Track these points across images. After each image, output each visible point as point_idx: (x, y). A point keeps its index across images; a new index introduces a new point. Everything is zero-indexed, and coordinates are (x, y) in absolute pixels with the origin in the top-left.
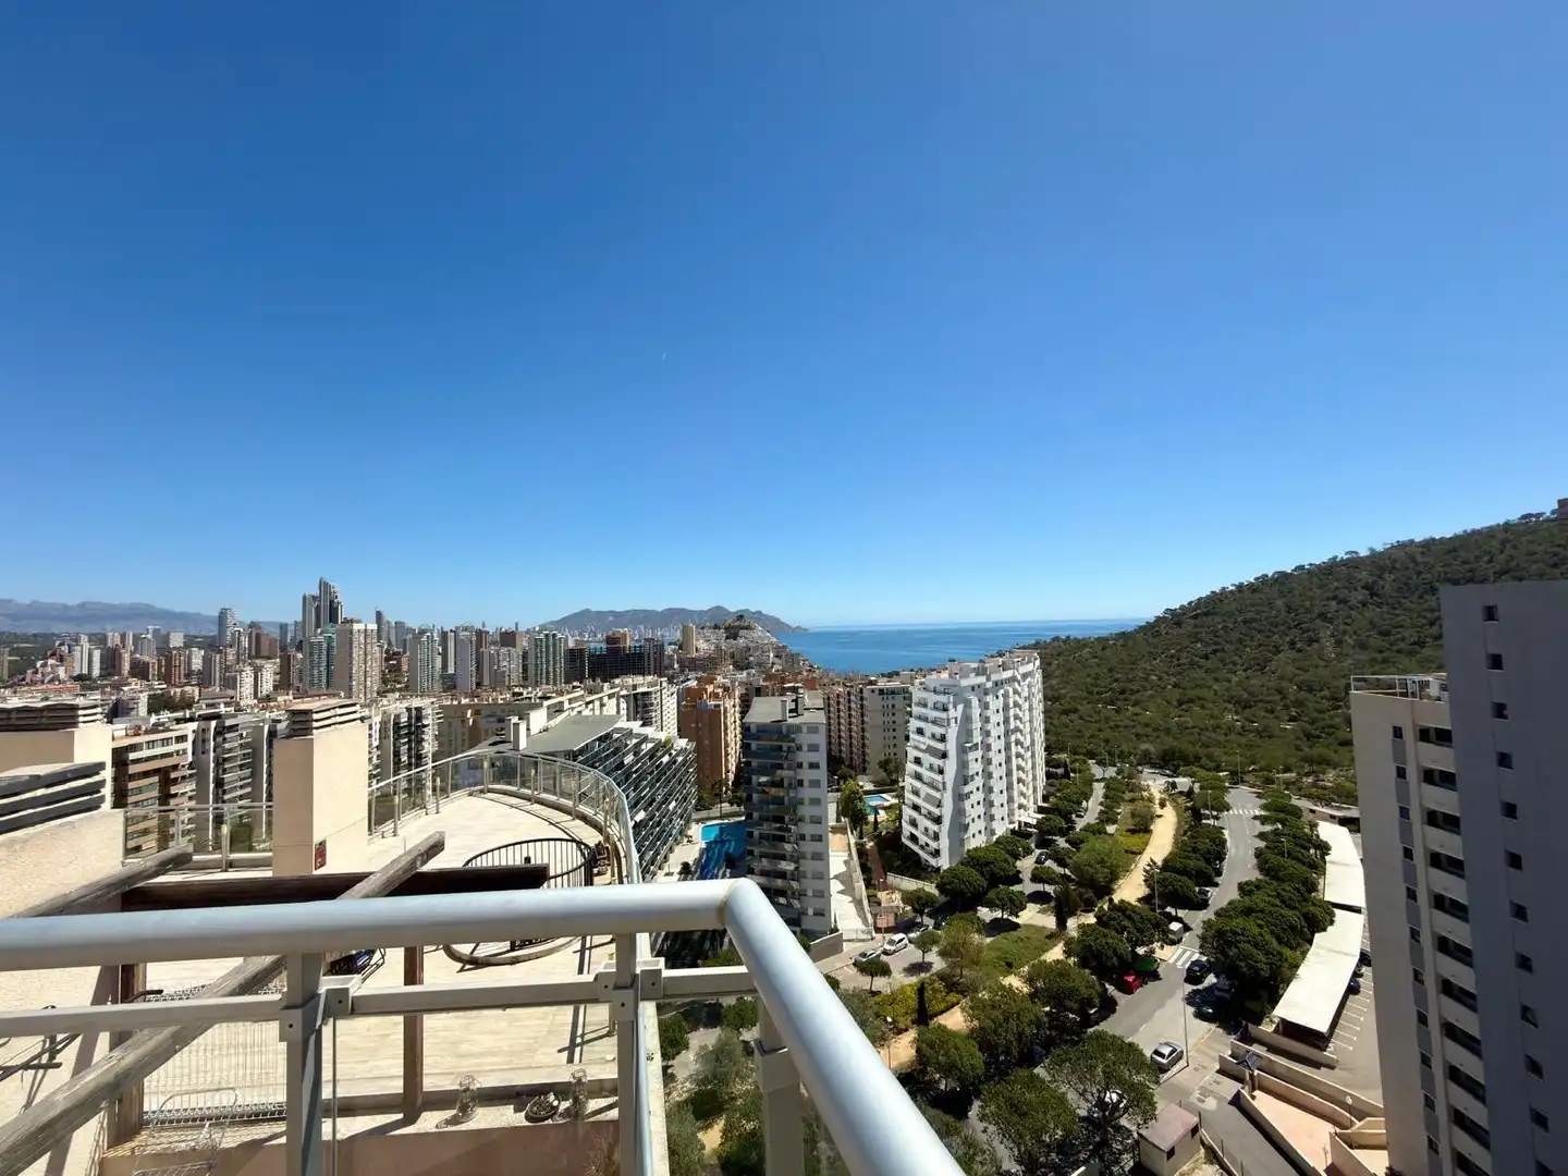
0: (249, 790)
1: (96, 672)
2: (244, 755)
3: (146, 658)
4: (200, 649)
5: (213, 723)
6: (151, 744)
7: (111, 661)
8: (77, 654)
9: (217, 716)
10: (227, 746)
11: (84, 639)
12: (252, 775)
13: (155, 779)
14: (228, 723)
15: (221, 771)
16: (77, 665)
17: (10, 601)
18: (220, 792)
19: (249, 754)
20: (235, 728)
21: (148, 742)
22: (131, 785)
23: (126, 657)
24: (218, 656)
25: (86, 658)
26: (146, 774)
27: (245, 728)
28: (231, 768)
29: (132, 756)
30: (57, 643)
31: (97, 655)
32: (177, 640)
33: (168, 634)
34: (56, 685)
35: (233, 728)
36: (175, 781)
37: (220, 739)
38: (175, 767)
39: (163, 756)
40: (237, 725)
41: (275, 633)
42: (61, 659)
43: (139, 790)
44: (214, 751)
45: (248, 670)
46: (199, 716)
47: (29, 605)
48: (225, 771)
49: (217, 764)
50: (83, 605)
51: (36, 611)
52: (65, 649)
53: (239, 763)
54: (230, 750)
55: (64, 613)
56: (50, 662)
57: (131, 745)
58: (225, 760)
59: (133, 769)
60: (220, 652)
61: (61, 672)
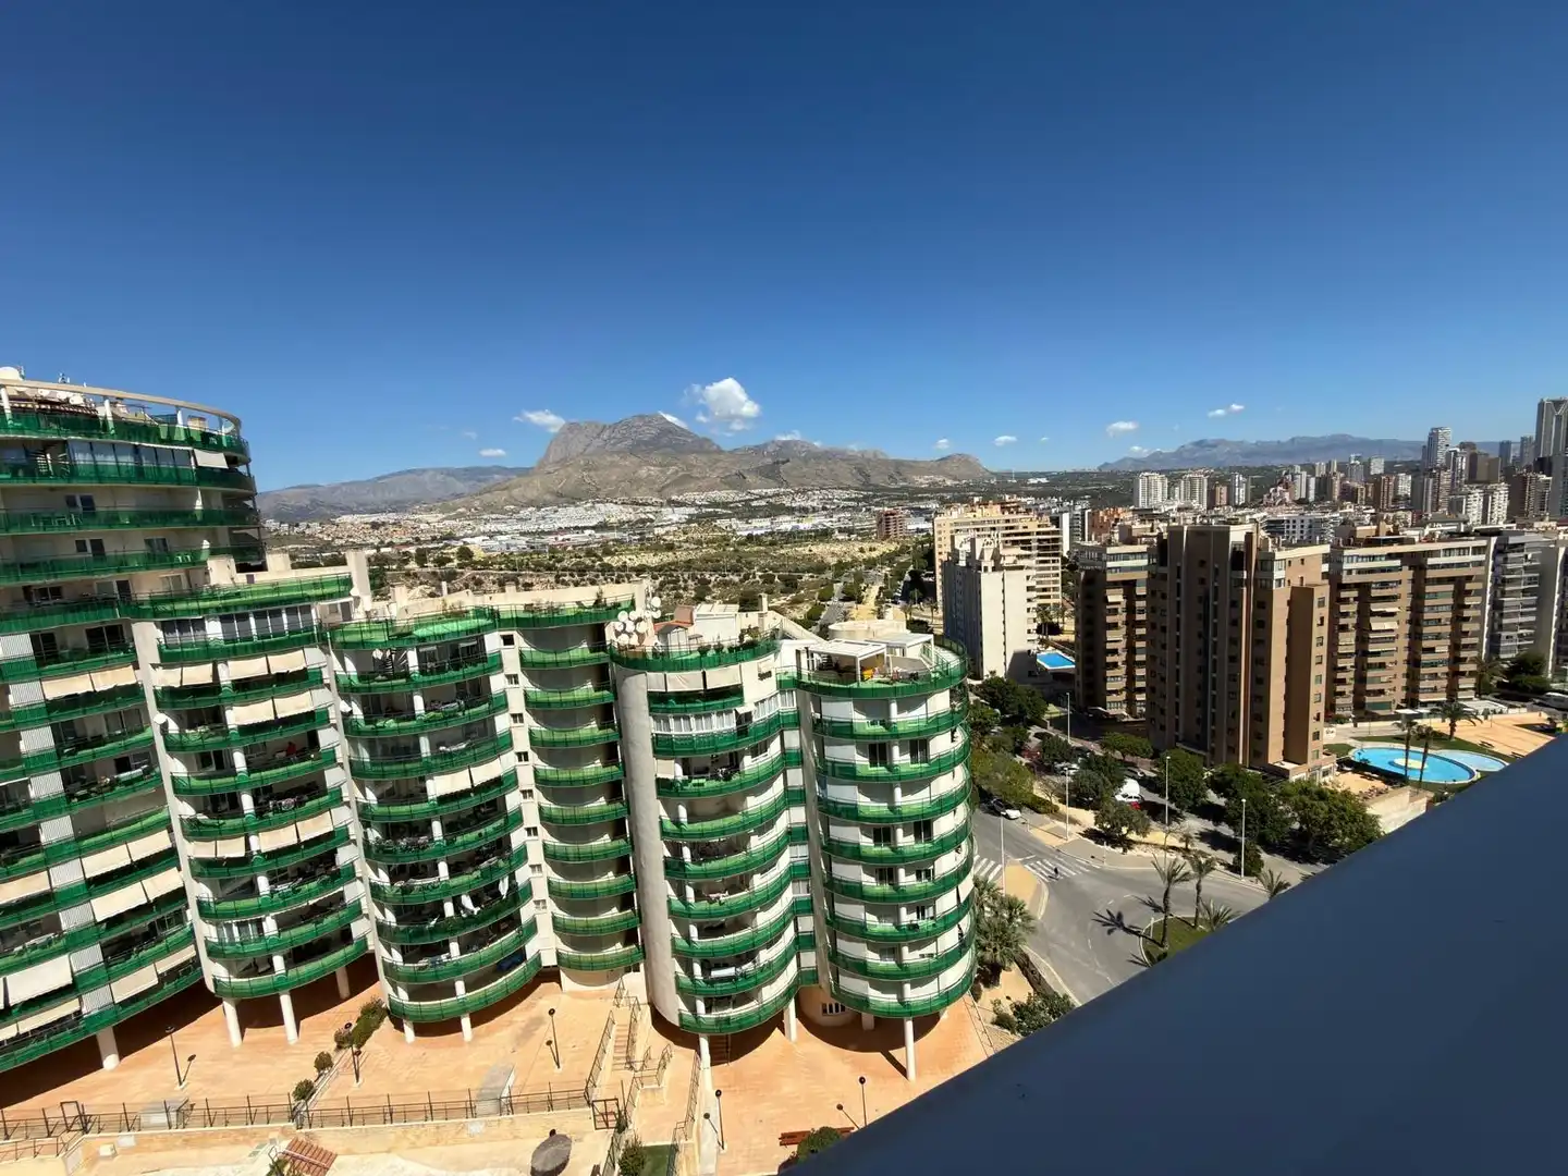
0: (1533, 619)
1: (1312, 497)
2: (1530, 578)
3: (1356, 485)
4: (1408, 474)
5: (1494, 540)
6: (1448, 551)
7: (1324, 487)
8: (1298, 482)
9: (1497, 532)
10: (1509, 566)
11: (1298, 469)
12: (1538, 604)
13: (1451, 587)
14: (1512, 540)
15: (1499, 593)
16: (1297, 492)
17: (1242, 442)
18: (1497, 615)
19: (1535, 578)
20: (1520, 548)
21: (1445, 550)
22: (1429, 589)
23: (1337, 484)
24: (1431, 480)
25: (1305, 485)
26: (1440, 581)
27: (1529, 549)
28: (1512, 591)
29: (1431, 561)
30: (1284, 473)
31: (1313, 481)
32: (1377, 468)
33: (1370, 461)
34: (1284, 507)
35: (1518, 547)
36: (1468, 593)
37: (1500, 559)
38: (1469, 578)
39: (1460, 565)
40: (1523, 544)
41: (1494, 454)
42: (1287, 487)
43: (1435, 595)
44: (1493, 570)
45: (1477, 494)
46: (1476, 531)
47: (1256, 444)
48: (1504, 594)
49: (1495, 585)
50: (1293, 440)
51: (1261, 449)
52: (1289, 477)
53: (1523, 587)
54: (1512, 571)
55: (1278, 449)
56: (1279, 488)
57: (1429, 551)
58: (1504, 581)
59: (1431, 574)
60: (1433, 476)
61: (1287, 495)
